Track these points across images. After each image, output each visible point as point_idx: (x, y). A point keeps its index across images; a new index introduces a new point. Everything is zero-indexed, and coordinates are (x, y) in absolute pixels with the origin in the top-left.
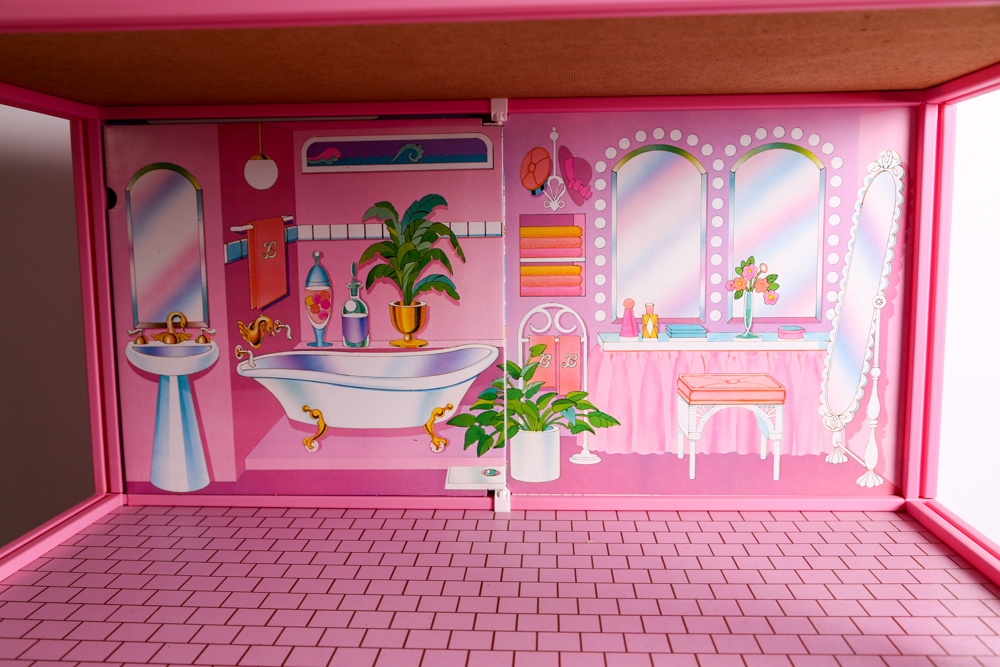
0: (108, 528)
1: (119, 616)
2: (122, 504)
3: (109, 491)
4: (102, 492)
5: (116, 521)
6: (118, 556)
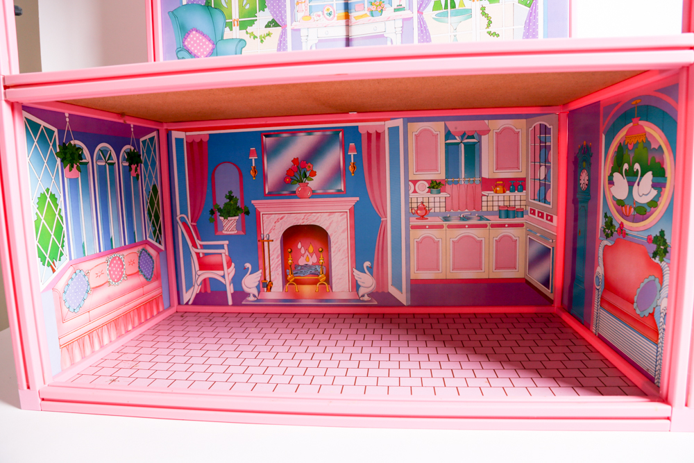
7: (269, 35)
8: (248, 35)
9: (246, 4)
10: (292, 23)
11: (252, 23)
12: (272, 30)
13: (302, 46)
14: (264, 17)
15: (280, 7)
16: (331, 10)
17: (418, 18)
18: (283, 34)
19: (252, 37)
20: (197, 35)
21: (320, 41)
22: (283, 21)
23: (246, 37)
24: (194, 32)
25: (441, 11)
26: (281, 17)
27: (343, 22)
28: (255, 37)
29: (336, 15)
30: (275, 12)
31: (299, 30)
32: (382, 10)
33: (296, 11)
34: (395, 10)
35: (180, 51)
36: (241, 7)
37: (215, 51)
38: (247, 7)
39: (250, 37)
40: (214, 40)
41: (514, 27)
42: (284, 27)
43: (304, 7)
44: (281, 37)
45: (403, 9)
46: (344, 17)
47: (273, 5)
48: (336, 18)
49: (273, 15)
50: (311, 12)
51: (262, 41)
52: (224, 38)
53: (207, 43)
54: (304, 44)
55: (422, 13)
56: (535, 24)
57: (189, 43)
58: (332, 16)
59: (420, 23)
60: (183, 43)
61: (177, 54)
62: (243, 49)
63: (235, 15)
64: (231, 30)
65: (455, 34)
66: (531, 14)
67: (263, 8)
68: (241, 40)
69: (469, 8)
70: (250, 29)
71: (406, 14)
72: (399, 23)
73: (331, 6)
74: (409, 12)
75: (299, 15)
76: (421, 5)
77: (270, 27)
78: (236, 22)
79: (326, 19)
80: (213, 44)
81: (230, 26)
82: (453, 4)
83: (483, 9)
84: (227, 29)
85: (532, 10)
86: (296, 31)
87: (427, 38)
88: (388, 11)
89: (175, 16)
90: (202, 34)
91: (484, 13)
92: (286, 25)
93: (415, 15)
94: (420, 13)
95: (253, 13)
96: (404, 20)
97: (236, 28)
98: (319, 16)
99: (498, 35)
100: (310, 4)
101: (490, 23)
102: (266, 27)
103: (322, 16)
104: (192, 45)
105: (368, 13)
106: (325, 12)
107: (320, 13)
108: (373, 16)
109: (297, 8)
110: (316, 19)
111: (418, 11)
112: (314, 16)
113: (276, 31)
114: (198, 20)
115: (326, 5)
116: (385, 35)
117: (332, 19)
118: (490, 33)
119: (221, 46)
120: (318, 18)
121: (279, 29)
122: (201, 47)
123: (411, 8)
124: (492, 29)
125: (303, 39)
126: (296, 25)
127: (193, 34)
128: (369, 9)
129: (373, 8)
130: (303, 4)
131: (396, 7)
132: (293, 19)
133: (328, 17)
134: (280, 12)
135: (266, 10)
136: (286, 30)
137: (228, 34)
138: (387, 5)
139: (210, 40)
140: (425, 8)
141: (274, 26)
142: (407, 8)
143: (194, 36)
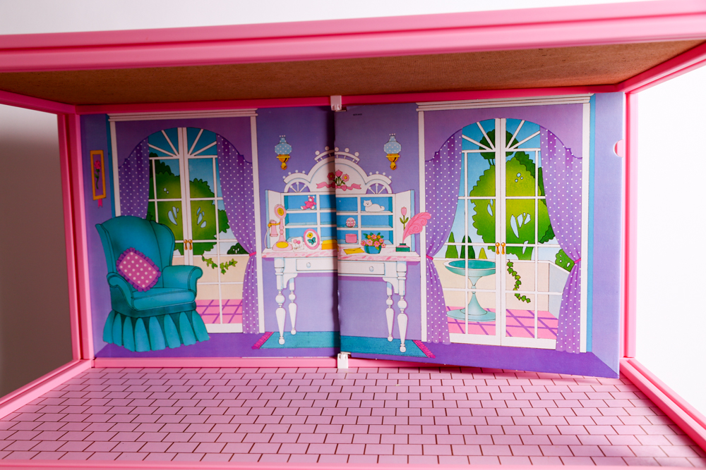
0: (82, 381)
1: (91, 428)
2: (90, 367)
3: (82, 358)
4: (77, 359)
5: (87, 377)
6: (89, 396)
7: (232, 263)
8: (205, 263)
9: (202, 222)
10: (263, 249)
11: (209, 247)
12: (236, 257)
13: (276, 280)
14: (226, 240)
15: (247, 228)
16: (314, 235)
17: (427, 264)
18: (251, 265)
19: (210, 265)
20: (136, 257)
21: (300, 275)
22: (251, 246)
23: (202, 265)
24: (132, 253)
25: (456, 259)
26: (249, 241)
27: (330, 252)
28: (214, 266)
29: (321, 242)
30: (240, 235)
31: (272, 259)
32: (380, 247)
33: (268, 234)
34: (398, 249)
35: (114, 276)
36: (195, 225)
37: (160, 279)
38: (204, 225)
39: (208, 265)
40: (159, 266)
41: (549, 293)
42: (253, 254)
43: (278, 230)
44: (249, 267)
45: (407, 249)
46: (331, 246)
47: (238, 226)
48: (320, 247)
49: (237, 238)
50: (288, 236)
51: (223, 271)
52: (173, 264)
53: (150, 269)
54: (279, 278)
55: (432, 259)
56: (577, 293)
57: (125, 267)
58: (315, 244)
59: (428, 270)
60: (117, 266)
61: (108, 281)
62: (199, 280)
63: (188, 234)
64: (182, 253)
65: (474, 290)
66: (570, 280)
67: (224, 228)
68: (195, 268)
69: (493, 261)
70: (207, 254)
71: (411, 256)
72: (403, 267)
73: (315, 230)
74: (415, 254)
75: (273, 241)
76: (430, 248)
77: (234, 253)
78: (188, 245)
79: (308, 246)
80: (158, 271)
81: (181, 249)
82: (471, 252)
83: (510, 264)
84: (176, 253)
85: (573, 275)
86: (268, 261)
87: (438, 290)
88: (388, 250)
89: (106, 231)
90: (142, 256)
91: (511, 271)
92: (254, 253)
93: (423, 260)
94: (429, 257)
95: (211, 234)
96: (409, 263)
97: (189, 252)
98: (299, 242)
99: (529, 301)
100: (287, 227)
101: (518, 284)
102: (229, 253)
103: (302, 243)
104: (130, 271)
105: (363, 248)
106: (307, 238)
107: (300, 239)
108: (368, 252)
109: (270, 231)
110: (294, 246)
111: (427, 255)
112: (292, 242)
113: (243, 260)
114: (137, 237)
115: (308, 229)
116: (384, 279)
117: (316, 247)
118: (518, 296)
119: (167, 273)
120: (297, 245)
121: (247, 256)
122: (142, 273)
123: (417, 250)
124: (521, 291)
125: (278, 271)
126: (269, 252)
127: (130, 256)
128: (363, 243)
129: (370, 243)
130: (278, 227)
131: (398, 245)
132: (264, 246)
133: (310, 245)
134: (247, 235)
135: (229, 230)
136: (255, 259)
137: (177, 259)
138: (386, 242)
139: (153, 266)
140: (435, 252)
141: (239, 253)
142: (412, 248)
143: (132, 258)
